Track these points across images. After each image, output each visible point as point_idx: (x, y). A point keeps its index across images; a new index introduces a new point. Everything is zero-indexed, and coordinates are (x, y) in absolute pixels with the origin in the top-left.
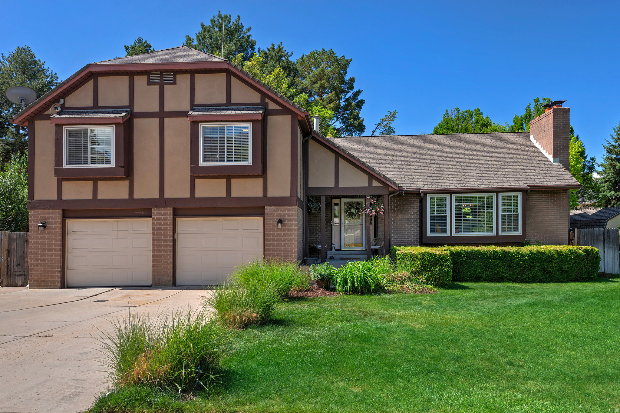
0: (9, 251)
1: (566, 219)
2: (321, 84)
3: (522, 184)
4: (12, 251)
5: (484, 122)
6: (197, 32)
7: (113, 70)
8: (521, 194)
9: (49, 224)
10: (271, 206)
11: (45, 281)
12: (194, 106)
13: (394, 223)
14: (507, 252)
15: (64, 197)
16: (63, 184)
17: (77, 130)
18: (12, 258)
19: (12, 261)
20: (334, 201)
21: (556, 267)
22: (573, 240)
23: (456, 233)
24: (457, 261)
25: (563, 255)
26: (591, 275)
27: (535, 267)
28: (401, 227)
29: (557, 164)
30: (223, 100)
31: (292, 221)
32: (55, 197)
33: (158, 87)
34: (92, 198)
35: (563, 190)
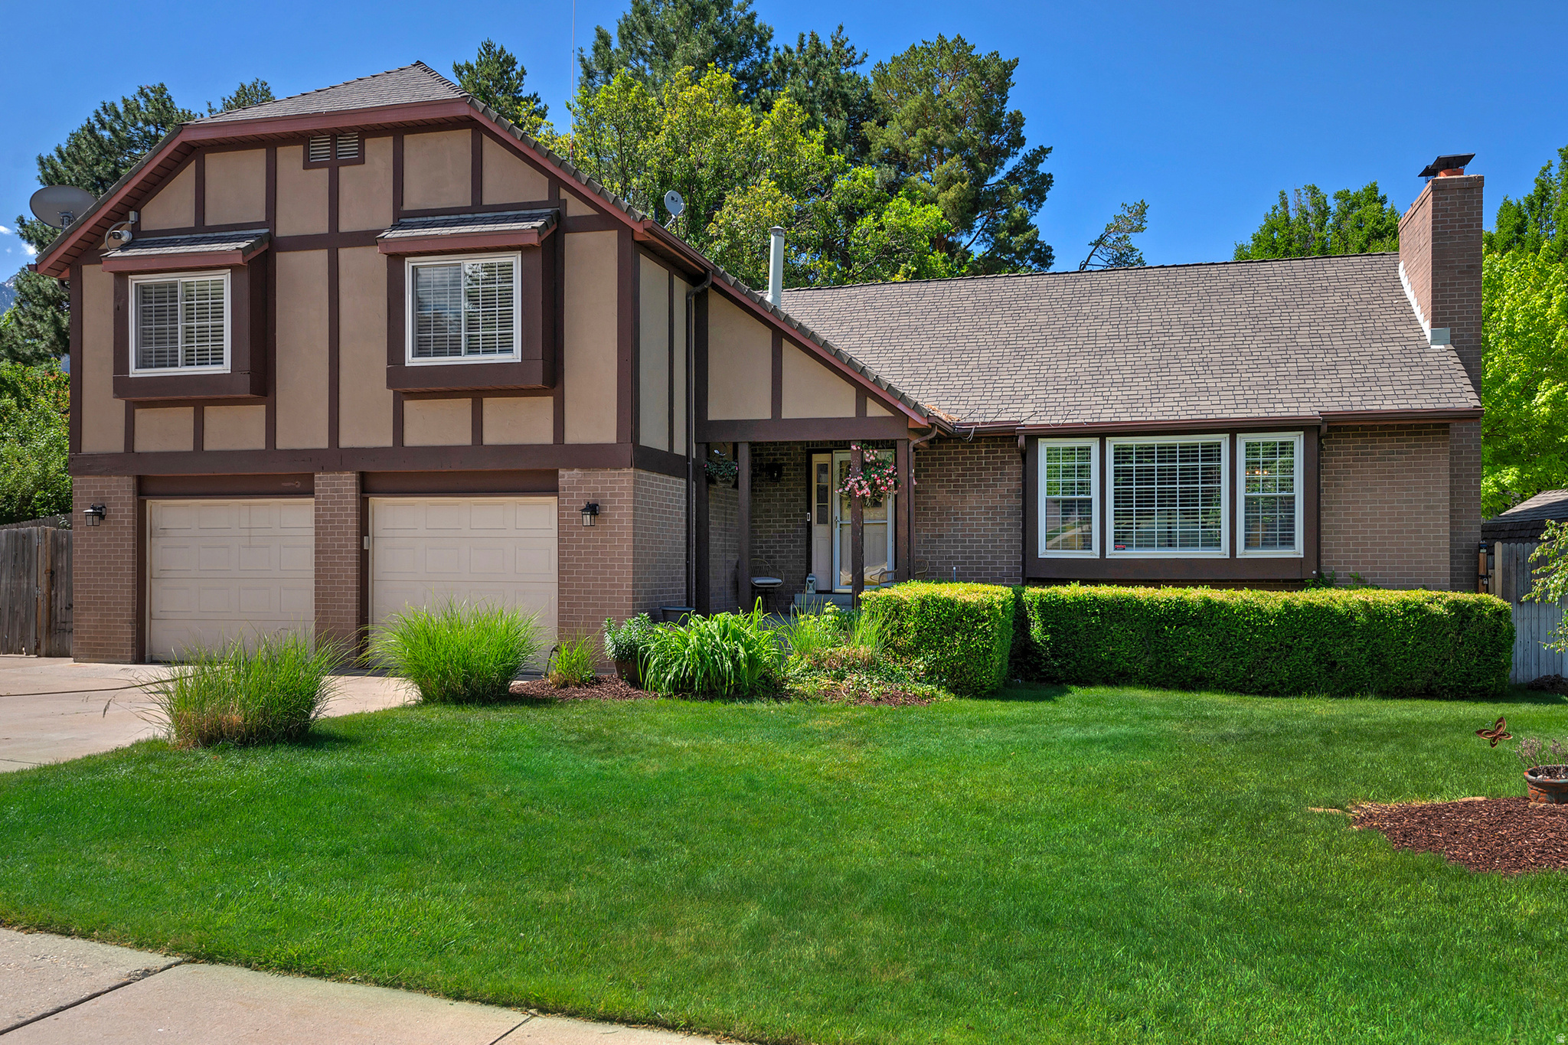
0: (52, 574)
1: (1445, 513)
2: (925, 135)
3: (1307, 410)
4: (59, 574)
5: (1379, 227)
6: (621, 17)
7: (229, 135)
8: (1302, 437)
9: (111, 510)
10: (573, 470)
11: (102, 645)
12: (402, 217)
13: (955, 519)
14: (1215, 604)
15: (140, 446)
16: (136, 415)
17: (158, 286)
18: (59, 589)
19: (59, 597)
20: (818, 459)
21: (1361, 650)
22: (1487, 576)
23: (1116, 549)
24: (1076, 626)
25: (1383, 616)
26: (1479, 680)
27: (1298, 649)
28: (976, 530)
29: (1442, 347)
30: (462, 197)
31: (622, 508)
32: (119, 447)
33: (325, 172)
34: (192, 449)
35: (1436, 426)
